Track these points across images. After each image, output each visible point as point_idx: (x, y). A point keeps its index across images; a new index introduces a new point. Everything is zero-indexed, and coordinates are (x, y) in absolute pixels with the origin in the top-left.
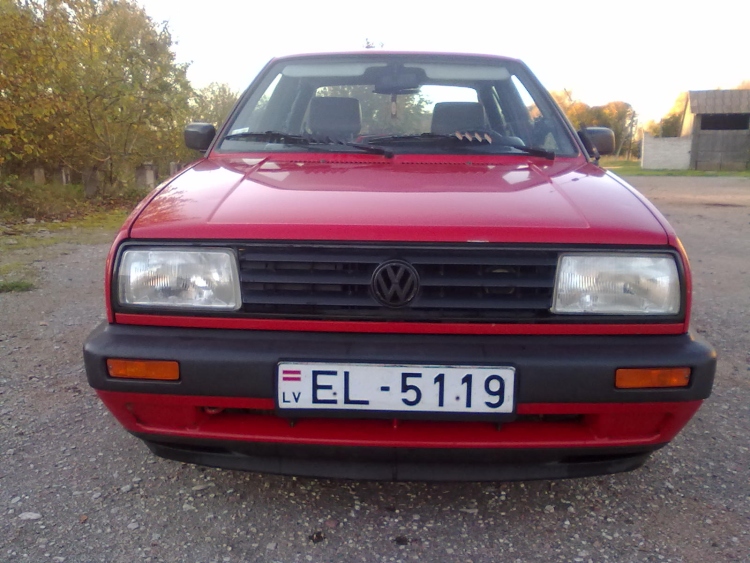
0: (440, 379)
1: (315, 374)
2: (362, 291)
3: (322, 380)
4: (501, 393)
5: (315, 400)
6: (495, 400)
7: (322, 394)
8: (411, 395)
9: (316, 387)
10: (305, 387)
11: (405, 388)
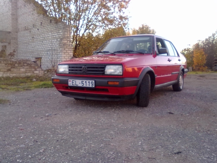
0: (86, 82)
1: (72, 81)
2: (81, 70)
3: (73, 82)
4: (93, 84)
5: (72, 85)
6: (92, 85)
7: (73, 84)
8: (83, 84)
9: (72, 83)
10: (71, 83)
11: (82, 83)
